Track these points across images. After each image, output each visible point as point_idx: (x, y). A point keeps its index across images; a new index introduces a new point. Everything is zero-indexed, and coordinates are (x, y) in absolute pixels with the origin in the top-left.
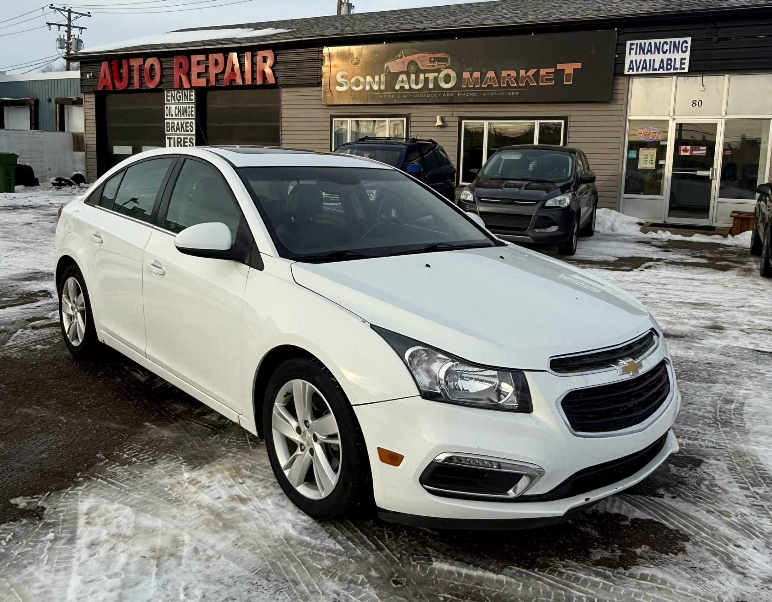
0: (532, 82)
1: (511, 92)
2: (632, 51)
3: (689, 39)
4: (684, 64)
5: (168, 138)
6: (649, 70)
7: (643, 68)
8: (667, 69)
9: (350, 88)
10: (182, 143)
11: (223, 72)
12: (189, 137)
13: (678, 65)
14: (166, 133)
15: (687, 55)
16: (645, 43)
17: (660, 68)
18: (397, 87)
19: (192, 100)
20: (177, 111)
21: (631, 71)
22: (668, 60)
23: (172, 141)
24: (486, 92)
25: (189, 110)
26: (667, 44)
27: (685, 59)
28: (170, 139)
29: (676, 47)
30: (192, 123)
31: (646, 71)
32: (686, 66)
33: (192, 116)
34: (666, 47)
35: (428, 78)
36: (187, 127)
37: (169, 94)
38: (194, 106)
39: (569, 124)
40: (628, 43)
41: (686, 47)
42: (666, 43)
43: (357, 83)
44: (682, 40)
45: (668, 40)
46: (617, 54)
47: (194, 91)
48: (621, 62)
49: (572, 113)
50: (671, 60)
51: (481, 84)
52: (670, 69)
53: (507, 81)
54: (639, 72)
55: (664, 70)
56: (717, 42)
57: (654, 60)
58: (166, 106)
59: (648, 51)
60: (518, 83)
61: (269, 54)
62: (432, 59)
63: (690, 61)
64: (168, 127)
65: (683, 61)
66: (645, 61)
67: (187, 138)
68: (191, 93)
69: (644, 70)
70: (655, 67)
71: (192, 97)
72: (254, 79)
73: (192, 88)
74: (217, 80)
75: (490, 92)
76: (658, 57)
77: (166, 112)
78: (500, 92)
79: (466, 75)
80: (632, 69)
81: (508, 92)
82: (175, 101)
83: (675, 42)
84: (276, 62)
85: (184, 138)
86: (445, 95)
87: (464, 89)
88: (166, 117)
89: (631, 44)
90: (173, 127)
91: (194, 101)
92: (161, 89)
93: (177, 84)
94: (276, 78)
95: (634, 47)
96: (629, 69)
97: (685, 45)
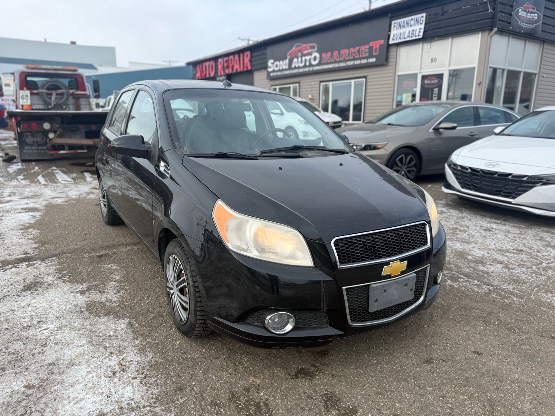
2: (395, 28)
3: (424, 15)
4: (421, 32)
6: (402, 40)
7: (399, 38)
8: (412, 37)
11: (234, 65)
13: (417, 34)
15: (423, 26)
16: (401, 21)
17: (408, 36)
27: (420, 29)
29: (417, 21)
32: (421, 34)
34: (412, 22)
35: (306, 59)
39: (368, 81)
40: (393, 22)
41: (423, 21)
42: (412, 19)
44: (420, 15)
45: (413, 17)
48: (389, 36)
49: (368, 74)
50: (413, 30)
54: (397, 41)
57: (405, 32)
59: (404, 26)
61: (248, 53)
63: (424, 30)
66: (401, 33)
69: (399, 40)
70: (406, 37)
72: (244, 67)
74: (232, 70)
76: (407, 30)
83: (417, 18)
84: (252, 57)
89: (395, 23)
92: (215, 77)
93: (219, 74)
94: (252, 66)
95: (396, 25)
96: (393, 40)
97: (422, 19)
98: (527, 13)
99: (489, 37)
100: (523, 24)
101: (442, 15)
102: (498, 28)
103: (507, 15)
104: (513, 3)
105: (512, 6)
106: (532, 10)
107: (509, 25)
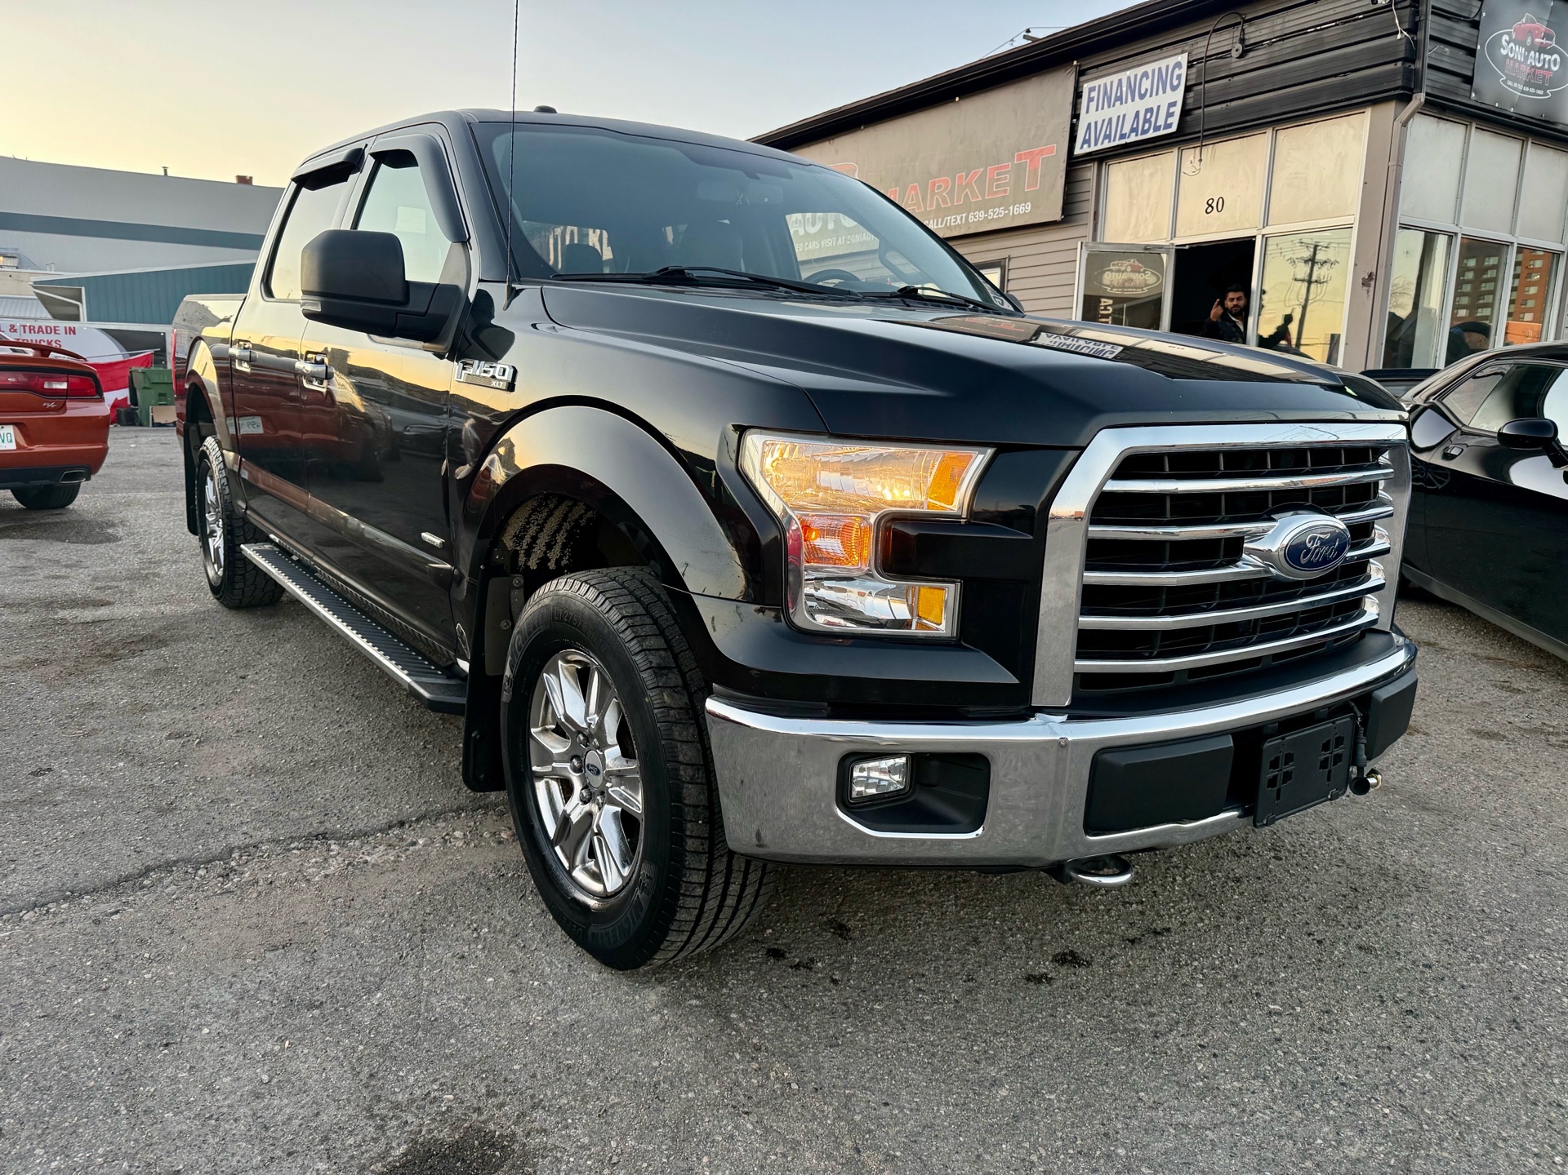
2: (1091, 104)
3: (1183, 59)
4: (1172, 114)
6: (1114, 140)
7: (1106, 137)
8: (1144, 132)
13: (1161, 122)
15: (1179, 95)
16: (1112, 83)
17: (1134, 130)
21: (1087, 147)
22: (1147, 111)
26: (1147, 78)
27: (1173, 104)
29: (1163, 81)
31: (1110, 141)
32: (1175, 121)
34: (1146, 84)
39: (1012, 275)
40: (1086, 87)
41: (1179, 77)
42: (1145, 74)
44: (1171, 61)
45: (1148, 68)
49: (1013, 253)
50: (1149, 110)
52: (1147, 131)
54: (1100, 147)
55: (1138, 135)
57: (1124, 115)
59: (1119, 99)
63: (1182, 109)
65: (1172, 110)
66: (1110, 120)
69: (1107, 141)
70: (1125, 130)
76: (1130, 108)
80: (1089, 142)
83: (1160, 69)
89: (1092, 90)
95: (1094, 94)
96: (1086, 141)
97: (1177, 72)
98: (1528, 50)
99: (1398, 125)
100: (1515, 85)
101: (1241, 56)
102: (1427, 94)
103: (1461, 54)
104: (1480, 12)
105: (1475, 25)
106: (1544, 41)
107: (1467, 87)
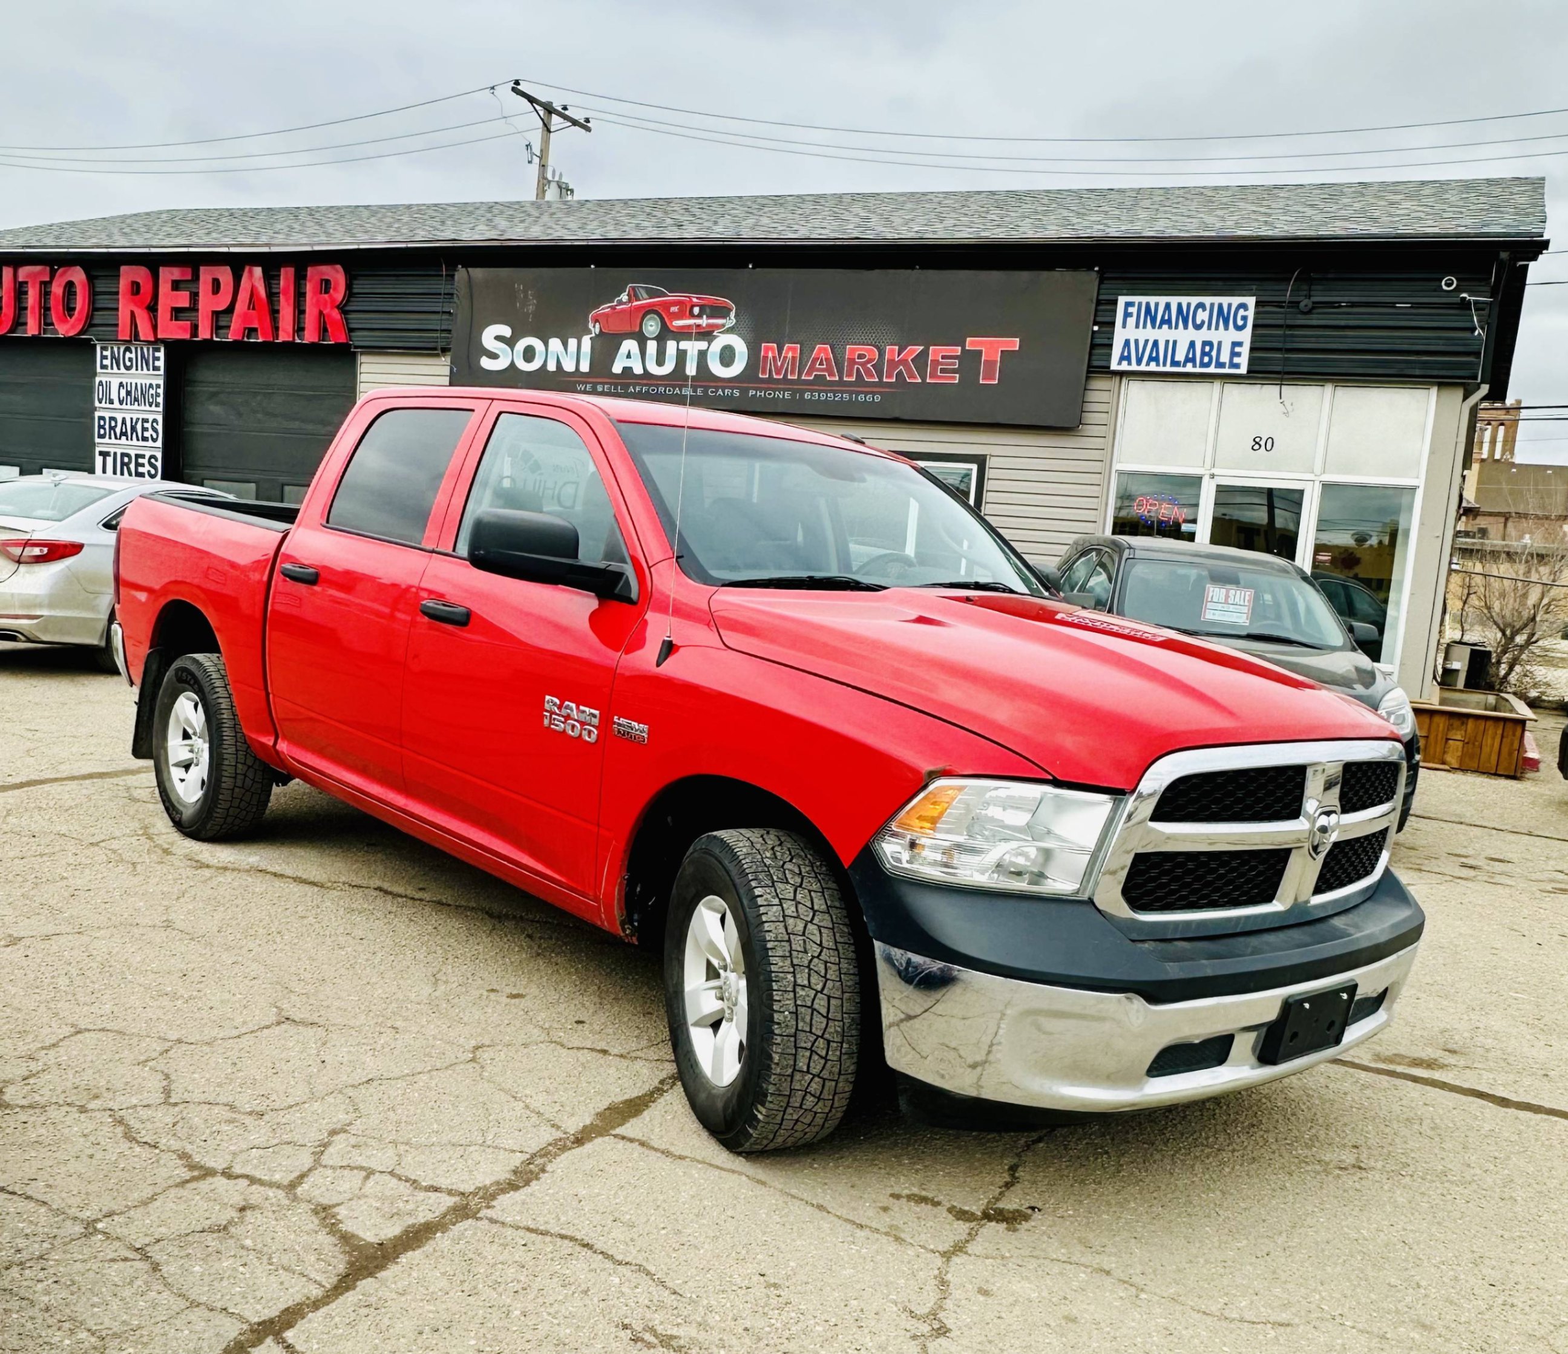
0: (912, 376)
1: (866, 394)
2: (1129, 319)
3: (1251, 301)
4: (1239, 354)
5: (101, 453)
6: (1164, 364)
7: (1151, 359)
8: (1203, 365)
9: (512, 364)
10: (132, 466)
11: (230, 310)
12: (148, 454)
13: (1225, 357)
14: (97, 440)
15: (1246, 336)
16: (1157, 305)
17: (1187, 360)
18: (617, 369)
19: (156, 368)
20: (123, 393)
21: (1125, 363)
22: (1205, 343)
23: (110, 460)
24: (812, 391)
25: (152, 392)
26: (1204, 310)
27: (1240, 344)
28: (104, 454)
29: (1224, 317)
30: (155, 421)
31: (1158, 365)
32: (1243, 361)
33: (157, 405)
34: (1202, 316)
35: (685, 352)
36: (144, 429)
37: (107, 353)
38: (161, 382)
39: (991, 473)
40: (1122, 300)
41: (1244, 318)
42: (1201, 306)
43: (529, 354)
44: (1236, 301)
45: (1207, 300)
46: (1095, 323)
47: (162, 349)
48: (1106, 341)
49: (995, 450)
50: (1210, 344)
51: (800, 374)
52: (1208, 365)
53: (858, 369)
54: (1143, 368)
55: (1194, 366)
56: (1309, 312)
57: (1175, 342)
58: (97, 380)
59: (1163, 322)
60: (880, 377)
61: (337, 275)
62: (696, 310)
63: (1252, 349)
64: (100, 427)
65: (1237, 349)
66: (1156, 343)
67: (143, 456)
68: (157, 354)
69: (1153, 364)
70: (1177, 359)
71: (157, 363)
72: (299, 329)
73: (157, 342)
74: (217, 328)
75: (819, 392)
76: (1183, 336)
77: (98, 392)
78: (842, 392)
79: (769, 350)
80: (1128, 359)
81: (858, 393)
82: (119, 369)
83: (1220, 305)
84: (350, 293)
85: (137, 456)
86: (720, 392)
87: (763, 381)
88: (97, 404)
89: (1128, 304)
90: (112, 428)
91: (162, 372)
92: (91, 340)
93: (124, 331)
94: (349, 328)
95: (1133, 310)
96: (1122, 358)
97: (1241, 312)
99: (1467, 408)
